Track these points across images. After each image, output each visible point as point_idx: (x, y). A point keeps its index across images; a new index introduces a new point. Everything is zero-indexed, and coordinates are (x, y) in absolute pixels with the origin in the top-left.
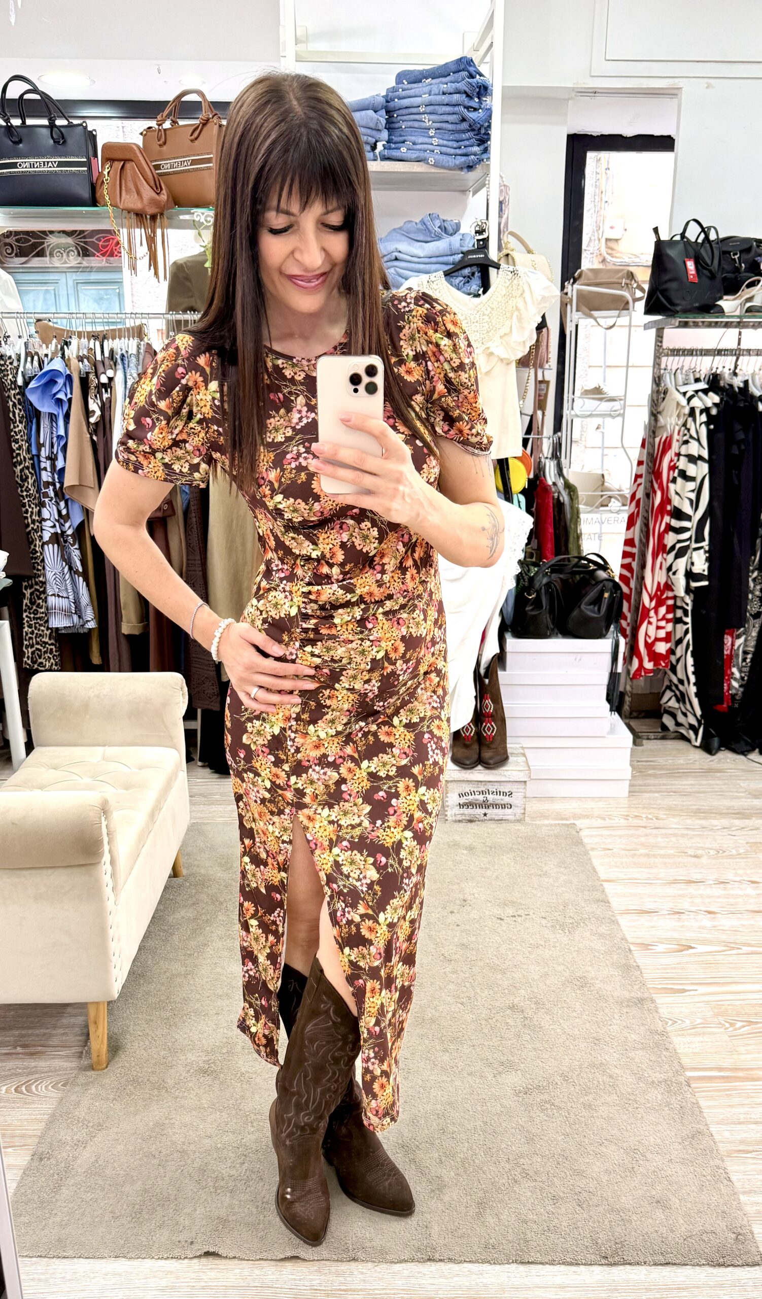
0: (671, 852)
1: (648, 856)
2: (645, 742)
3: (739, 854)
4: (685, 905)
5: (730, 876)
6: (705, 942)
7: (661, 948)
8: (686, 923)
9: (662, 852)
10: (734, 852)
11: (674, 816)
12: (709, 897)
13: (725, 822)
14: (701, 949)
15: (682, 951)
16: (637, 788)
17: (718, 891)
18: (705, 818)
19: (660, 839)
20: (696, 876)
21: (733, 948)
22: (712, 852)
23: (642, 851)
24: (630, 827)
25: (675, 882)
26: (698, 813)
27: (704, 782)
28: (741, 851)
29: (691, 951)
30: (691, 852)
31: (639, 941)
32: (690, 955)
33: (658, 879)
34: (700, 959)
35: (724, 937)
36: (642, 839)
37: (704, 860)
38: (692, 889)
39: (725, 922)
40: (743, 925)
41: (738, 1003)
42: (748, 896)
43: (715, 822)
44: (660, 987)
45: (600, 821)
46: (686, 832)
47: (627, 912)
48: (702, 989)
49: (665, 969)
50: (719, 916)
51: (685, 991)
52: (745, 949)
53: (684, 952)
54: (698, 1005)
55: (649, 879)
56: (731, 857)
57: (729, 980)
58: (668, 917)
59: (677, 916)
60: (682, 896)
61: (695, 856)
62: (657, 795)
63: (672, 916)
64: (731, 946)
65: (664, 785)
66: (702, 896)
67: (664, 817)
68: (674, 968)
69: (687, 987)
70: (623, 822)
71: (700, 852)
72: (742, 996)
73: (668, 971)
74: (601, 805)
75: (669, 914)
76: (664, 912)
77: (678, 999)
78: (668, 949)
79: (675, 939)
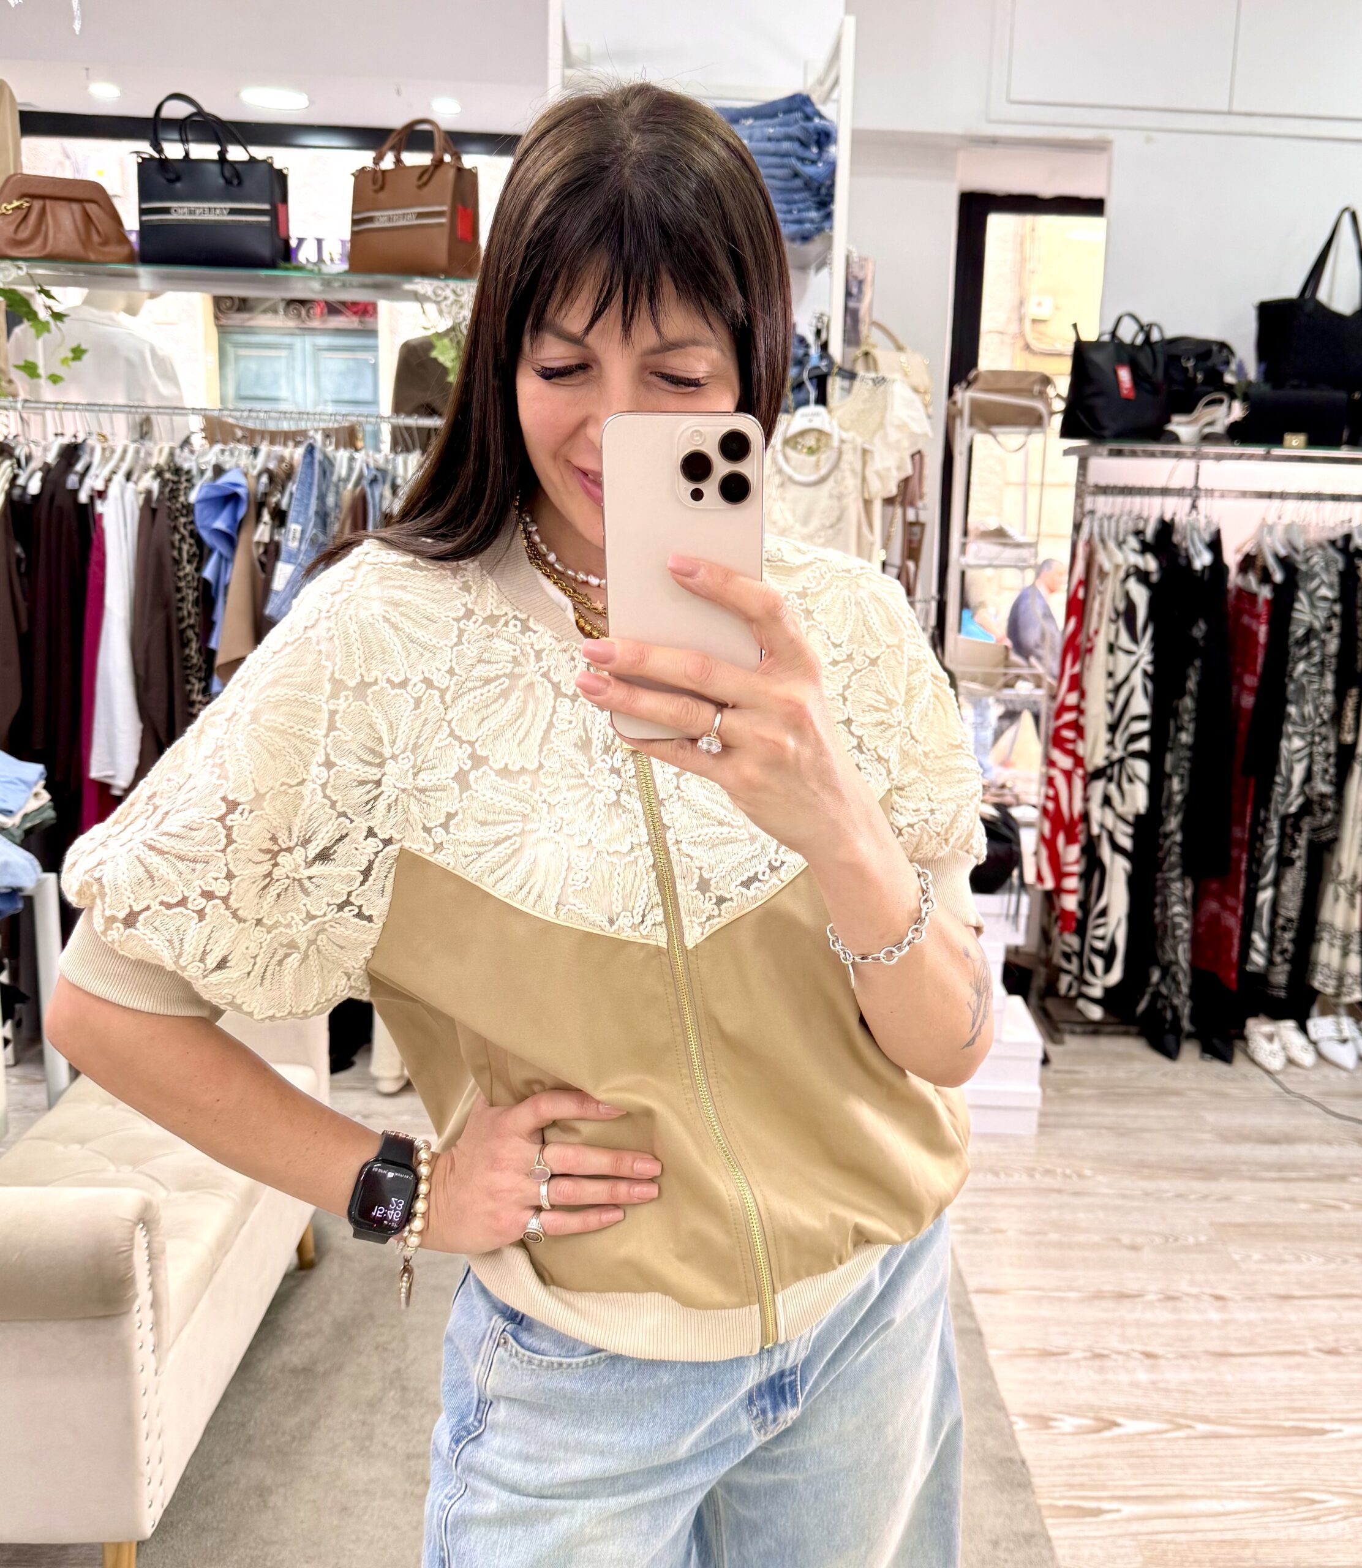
0: (1096, 1238)
1: (1060, 1245)
2: (1068, 1038)
3: (1198, 1244)
4: (1112, 1341)
5: (1184, 1286)
6: (1137, 1413)
7: (1068, 1424)
8: (1110, 1376)
9: (1081, 1238)
10: (1191, 1240)
11: (1105, 1171)
12: (1150, 1325)
13: (1179, 1185)
14: (1131, 1426)
15: (1098, 1431)
16: (1051, 1120)
17: (1162, 1315)
18: (1150, 1178)
19: (1081, 1215)
20: (1132, 1286)
21: (1180, 1427)
22: (1158, 1240)
23: (1054, 1236)
24: (1040, 1191)
25: (1098, 1296)
26: (1141, 1167)
27: (1153, 1112)
28: (1203, 1239)
29: (1116, 1431)
30: (1126, 1240)
31: (1034, 1411)
32: (1113, 1440)
33: (1071, 1289)
34: (1126, 1447)
35: (1167, 1404)
36: (1054, 1214)
37: (1147, 1255)
38: (1127, 1312)
39: (1174, 1375)
40: (1198, 1382)
41: (1183, 1537)
42: (1209, 1323)
43: (1165, 1185)
44: (1061, 1503)
45: (990, 1177)
46: (1119, 1202)
47: (1021, 1353)
48: (1128, 1509)
49: (1073, 1466)
50: (1162, 1362)
51: (1099, 1512)
52: (1202, 1428)
53: (1107, 1434)
54: (1120, 1542)
55: (1058, 1289)
56: (1186, 1249)
57: (1172, 1491)
58: (1083, 1363)
59: (1098, 1362)
60: (1108, 1323)
61: (1134, 1248)
62: (1080, 1133)
63: (1089, 1363)
64: (1176, 1421)
66: (1138, 1324)
67: (1088, 1172)
68: (1086, 1466)
69: (1105, 1505)
70: (1025, 1180)
71: (1139, 1240)
72: (1191, 1524)
73: (1076, 1471)
74: (994, 1148)
75: (1085, 1358)
76: (1078, 1354)
77: (1089, 1528)
78: (1079, 1427)
79: (1091, 1407)
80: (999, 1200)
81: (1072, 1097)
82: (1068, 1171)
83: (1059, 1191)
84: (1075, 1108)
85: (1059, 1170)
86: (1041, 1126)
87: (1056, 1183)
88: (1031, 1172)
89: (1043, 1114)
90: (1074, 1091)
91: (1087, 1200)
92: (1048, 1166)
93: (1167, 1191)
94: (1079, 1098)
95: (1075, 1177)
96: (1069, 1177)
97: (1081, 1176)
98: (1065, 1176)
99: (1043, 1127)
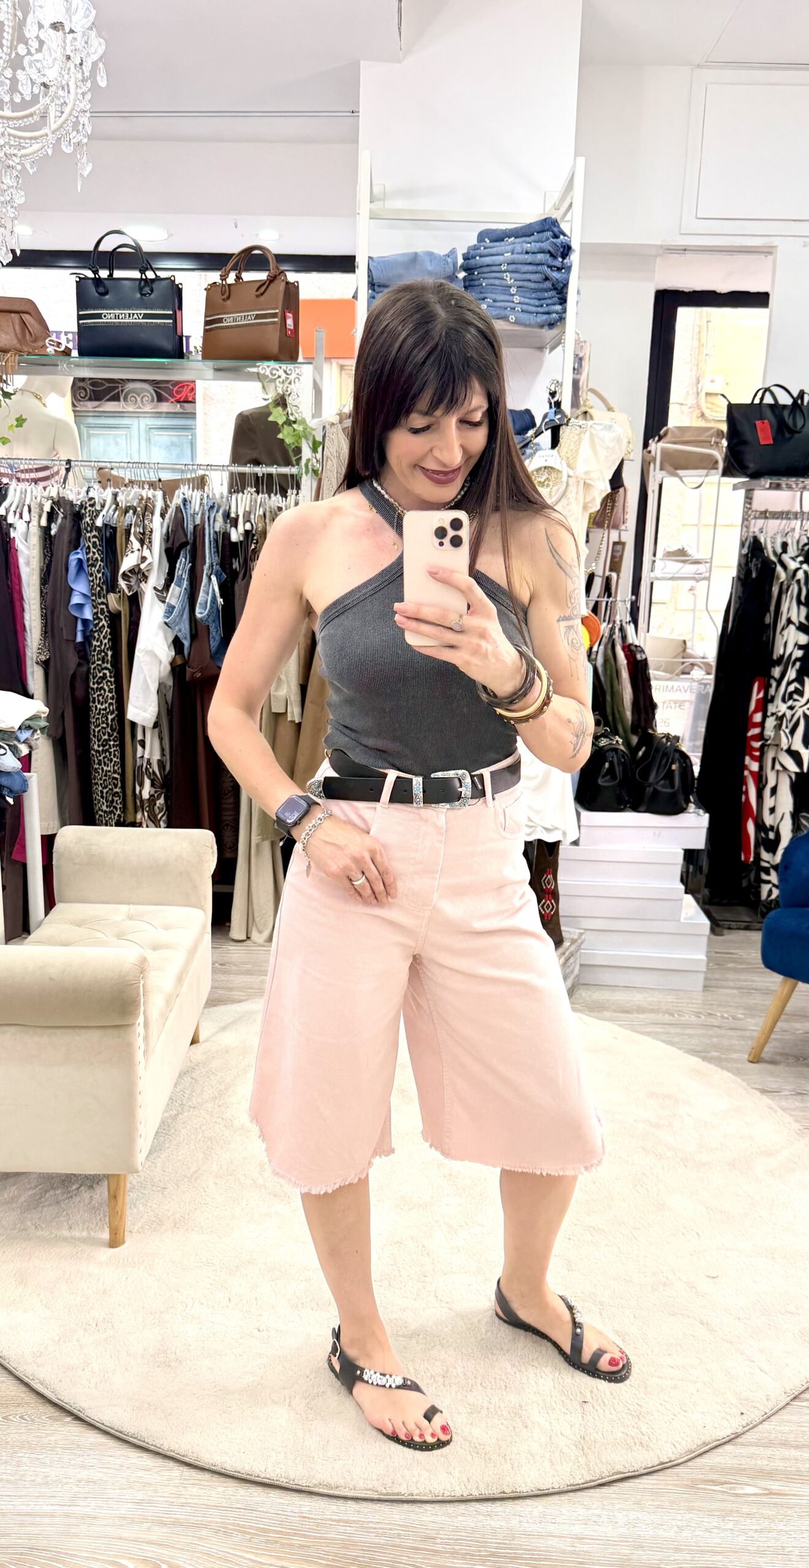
1: (720, 1059)
2: (726, 931)
11: (753, 1016)
20: (771, 1085)
22: (792, 1059)
24: (704, 1026)
45: (667, 1017)
61: (772, 1063)
62: (733, 991)
65: (742, 980)
67: (740, 1016)
70: (694, 1020)
71: (778, 1058)
74: (670, 998)
80: (673, 1030)
81: (729, 969)
82: (726, 1015)
83: (718, 1027)
84: (731, 976)
85: (719, 1014)
86: (705, 986)
87: (714, 1022)
88: (698, 1014)
89: (706, 979)
90: (730, 965)
91: (740, 1033)
92: (710, 1012)
93: (799, 1030)
94: (735, 970)
95: (730, 1018)
96: (728, 1019)
97: (734, 1018)
98: (723, 1017)
99: (706, 987)
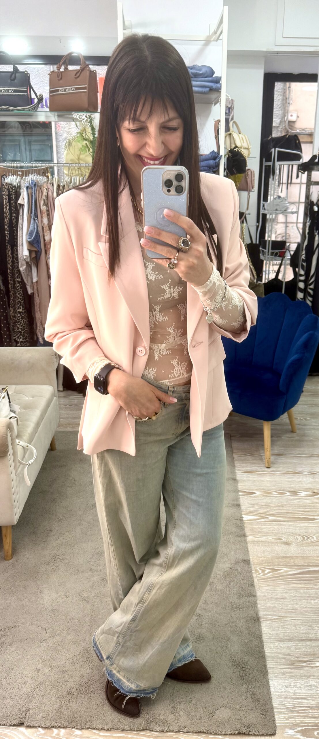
7: (303, 494)
11: (314, 418)
15: (314, 496)
31: (292, 490)
51: (314, 519)
58: (308, 476)
59: (312, 476)
62: (306, 406)
63: (310, 476)
65: (310, 401)
67: (308, 418)
68: (310, 506)
69: (316, 517)
73: (306, 507)
75: (308, 474)
76: (306, 473)
77: (311, 524)
78: (307, 494)
79: (311, 489)
